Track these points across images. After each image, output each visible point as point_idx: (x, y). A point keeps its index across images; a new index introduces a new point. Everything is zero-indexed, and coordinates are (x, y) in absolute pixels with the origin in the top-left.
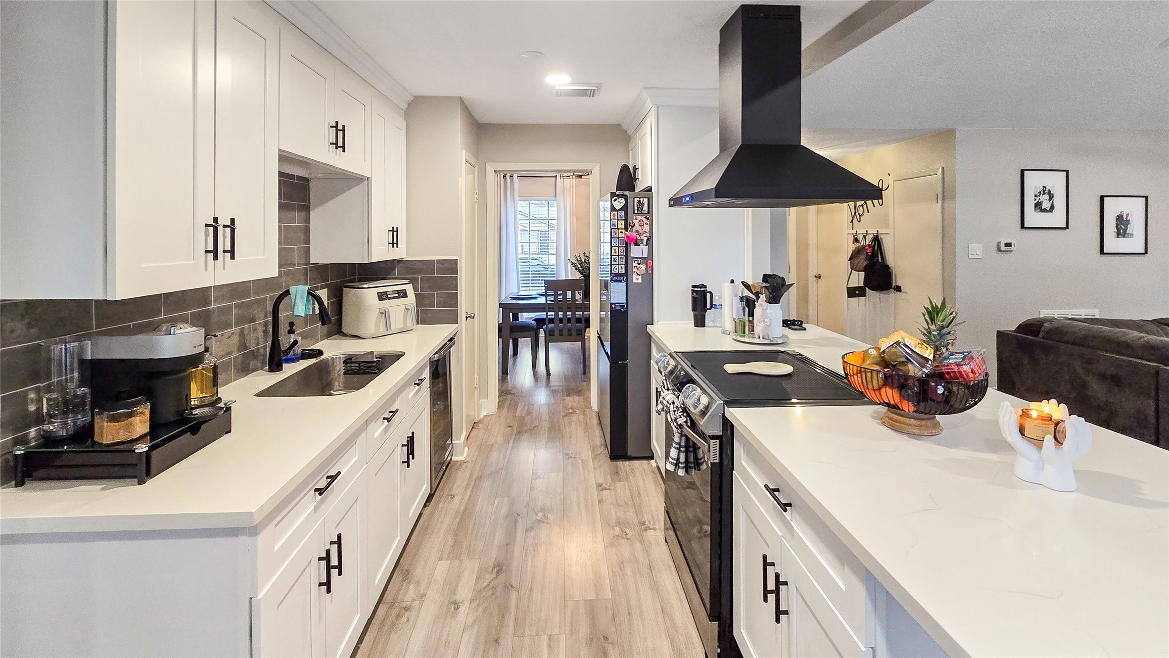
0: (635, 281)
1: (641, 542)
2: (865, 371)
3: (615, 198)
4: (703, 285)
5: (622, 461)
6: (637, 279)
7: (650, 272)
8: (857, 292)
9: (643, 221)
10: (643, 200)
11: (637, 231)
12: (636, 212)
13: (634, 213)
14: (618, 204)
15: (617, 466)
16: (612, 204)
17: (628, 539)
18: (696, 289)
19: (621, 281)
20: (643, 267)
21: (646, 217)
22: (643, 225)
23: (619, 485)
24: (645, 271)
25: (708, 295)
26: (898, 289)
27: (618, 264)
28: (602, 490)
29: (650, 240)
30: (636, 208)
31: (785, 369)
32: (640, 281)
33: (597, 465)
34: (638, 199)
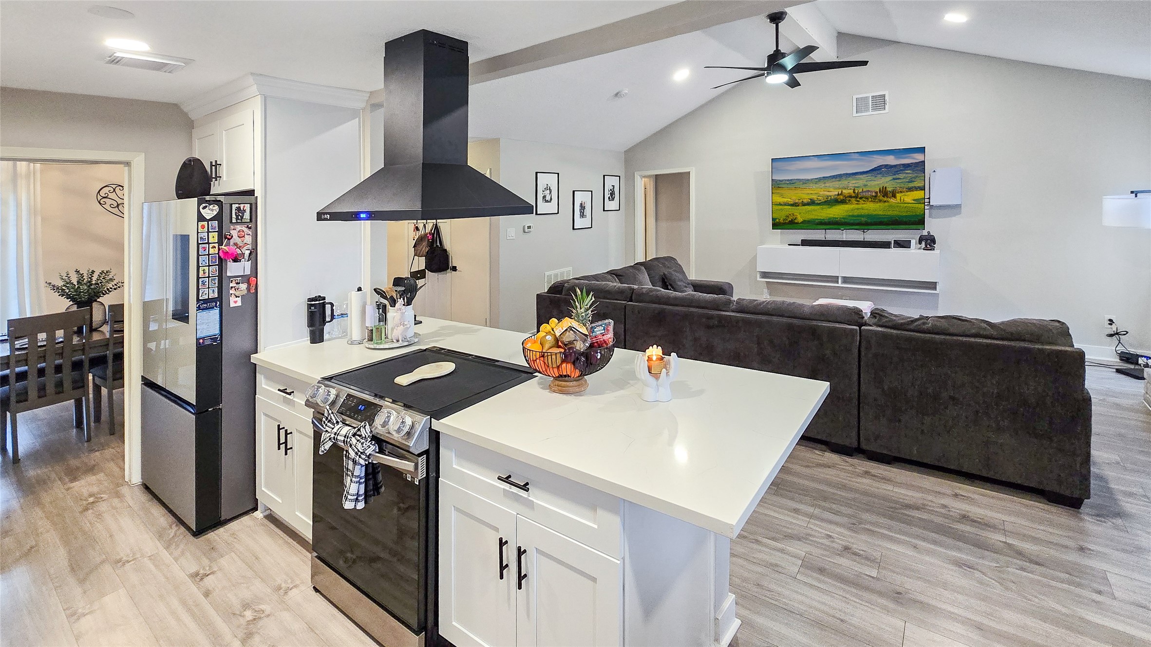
0: (232, 305)
1: (288, 609)
2: (551, 355)
3: (204, 205)
4: (320, 296)
5: (213, 531)
6: (235, 302)
7: (254, 291)
8: (419, 275)
9: (243, 231)
10: (244, 206)
11: (236, 244)
12: (234, 221)
13: (231, 222)
14: (209, 212)
15: (208, 540)
16: (199, 212)
17: (268, 616)
18: (313, 303)
19: (213, 308)
20: (243, 286)
21: (248, 226)
22: (244, 236)
23: (223, 562)
24: (246, 292)
25: (328, 307)
26: (454, 269)
27: (209, 288)
28: (202, 579)
29: (254, 254)
30: (234, 216)
31: (448, 367)
32: (239, 304)
33: (177, 553)
34: (237, 205)
